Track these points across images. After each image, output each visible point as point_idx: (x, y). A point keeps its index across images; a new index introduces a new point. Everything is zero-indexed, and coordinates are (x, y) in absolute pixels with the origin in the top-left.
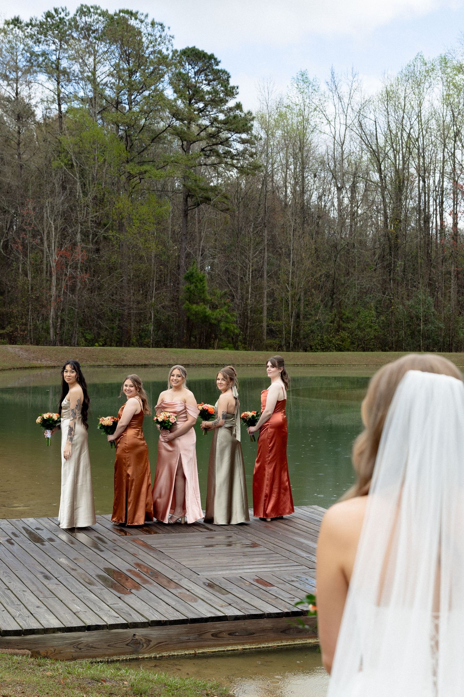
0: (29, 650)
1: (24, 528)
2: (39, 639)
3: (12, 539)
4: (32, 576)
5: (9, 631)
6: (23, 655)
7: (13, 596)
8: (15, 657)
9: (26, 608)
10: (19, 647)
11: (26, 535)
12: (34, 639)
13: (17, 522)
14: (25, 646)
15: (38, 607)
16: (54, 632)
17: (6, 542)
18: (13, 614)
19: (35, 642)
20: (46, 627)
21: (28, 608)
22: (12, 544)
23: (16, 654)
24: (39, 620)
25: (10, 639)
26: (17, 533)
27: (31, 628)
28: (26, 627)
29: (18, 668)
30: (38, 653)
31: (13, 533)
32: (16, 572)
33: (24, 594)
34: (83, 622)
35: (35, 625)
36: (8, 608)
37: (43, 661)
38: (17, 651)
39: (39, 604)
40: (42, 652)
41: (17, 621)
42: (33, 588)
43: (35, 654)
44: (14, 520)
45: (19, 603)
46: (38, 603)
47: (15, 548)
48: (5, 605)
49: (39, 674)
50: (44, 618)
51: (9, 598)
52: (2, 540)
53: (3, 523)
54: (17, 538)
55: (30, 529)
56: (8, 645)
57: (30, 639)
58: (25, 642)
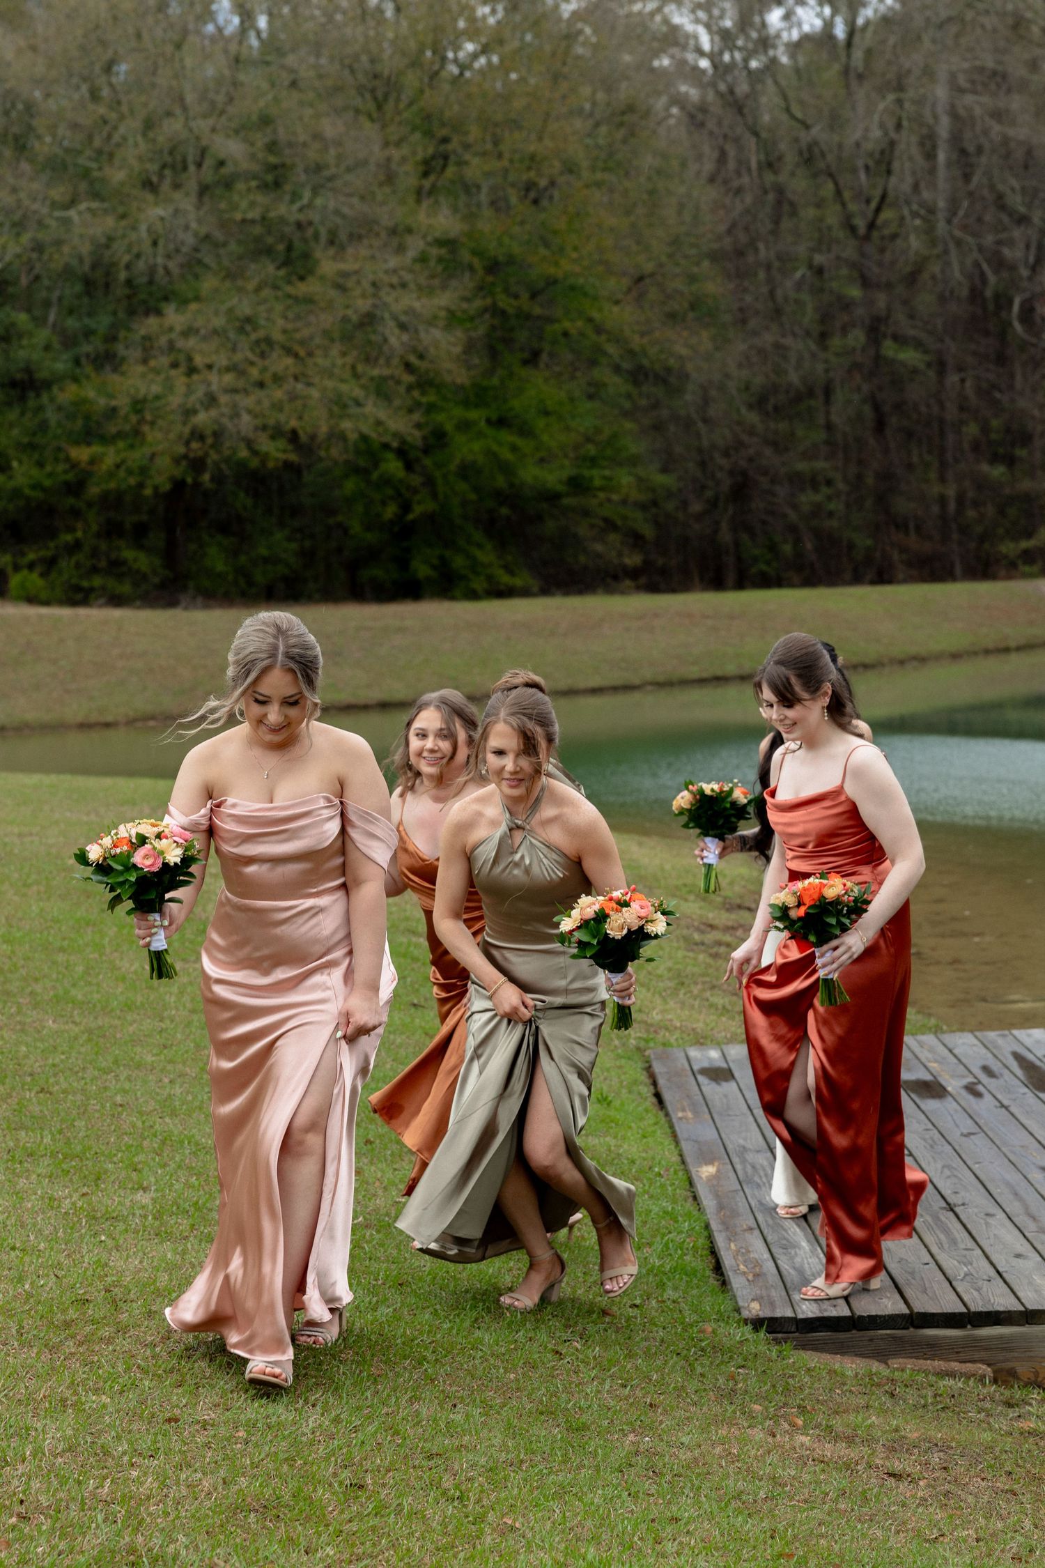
0: (989, 1365)
1: (1017, 1056)
2: (1011, 1338)
3: (980, 1082)
4: (1014, 1177)
5: (933, 1315)
6: (968, 1376)
7: (959, 1226)
8: (949, 1382)
9: (987, 1257)
10: (962, 1356)
11: (1019, 1072)
12: (1001, 1337)
13: (1000, 1041)
14: (977, 1355)
15: (1018, 1256)
17: (964, 1093)
18: (949, 1272)
19: (1003, 1345)
20: (1030, 1307)
21: (994, 1258)
22: (978, 1095)
23: (952, 1374)
24: (1016, 1288)
25: (936, 1337)
26: (995, 1066)
27: (991, 1309)
28: (977, 1305)
29: (948, 1407)
30: (1013, 1374)
31: (986, 1070)
32: (975, 1167)
33: (987, 1224)
35: (1002, 1301)
36: (941, 1257)
37: (1018, 1394)
38: (955, 1366)
39: (1023, 1247)
40: (1023, 1370)
41: (959, 1289)
42: (1014, 1207)
43: (1004, 1377)
44: (992, 1035)
45: (971, 1244)
46: (1021, 1246)
47: (984, 1107)
48: (935, 1250)
49: (1001, 1424)
50: (1030, 1283)
51: (946, 1231)
52: (953, 1085)
53: (965, 1043)
54: (993, 1080)
55: (1030, 1057)
56: (932, 1350)
57: (989, 1338)
58: (974, 1344)
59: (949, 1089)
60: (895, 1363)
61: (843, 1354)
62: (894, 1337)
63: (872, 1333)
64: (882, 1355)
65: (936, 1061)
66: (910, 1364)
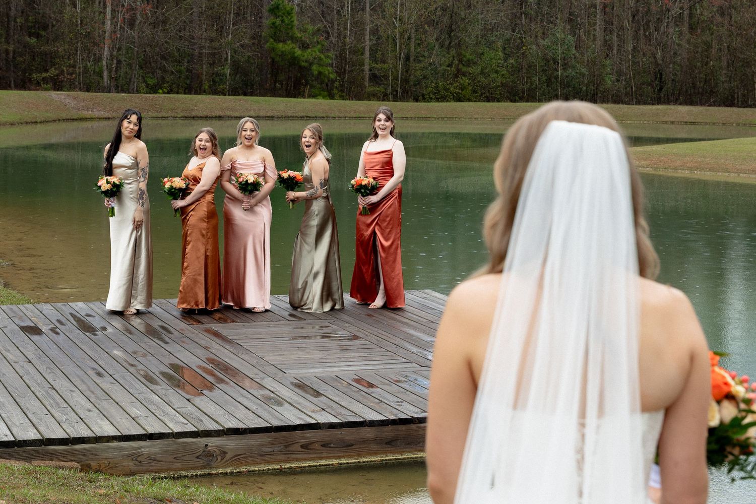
0: (78, 462)
1: (71, 314)
2: (89, 449)
3: (57, 327)
4: (81, 373)
5: (54, 439)
6: (71, 469)
7: (59, 397)
8: (61, 471)
9: (74, 411)
10: (66, 459)
11: (74, 323)
12: (85, 449)
13: (63, 307)
14: (74, 458)
15: (89, 410)
16: (108, 442)
17: (50, 332)
18: (58, 419)
19: (86, 453)
20: (99, 435)
21: (77, 411)
22: (57, 333)
23: (62, 468)
24: (90, 426)
25: (54, 450)
26: (64, 320)
27: (80, 436)
28: (74, 434)
29: (65, 484)
30: (89, 466)
31: (59, 321)
32: (61, 368)
33: (71, 395)
34: (144, 429)
35: (85, 433)
36: (53, 411)
37: (94, 476)
38: (63, 463)
39: (90, 406)
40: (94, 465)
41: (64, 427)
42: (83, 387)
43: (85, 468)
44: (59, 305)
45: (66, 405)
46: (89, 405)
47: (61, 338)
48: (49, 408)
49: (90, 492)
50: (96, 423)
51: (53, 399)
52: (45, 329)
53: (47, 308)
54: (63, 326)
55: (78, 315)
56: (52, 456)
57: (79, 450)
58: (73, 452)
59: (43, 330)
60: (35, 463)
61: (10, 459)
62: (34, 450)
63: (24, 448)
64: (28, 459)
65: (35, 317)
66: (42, 463)
